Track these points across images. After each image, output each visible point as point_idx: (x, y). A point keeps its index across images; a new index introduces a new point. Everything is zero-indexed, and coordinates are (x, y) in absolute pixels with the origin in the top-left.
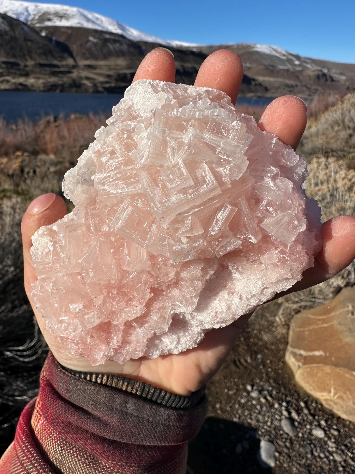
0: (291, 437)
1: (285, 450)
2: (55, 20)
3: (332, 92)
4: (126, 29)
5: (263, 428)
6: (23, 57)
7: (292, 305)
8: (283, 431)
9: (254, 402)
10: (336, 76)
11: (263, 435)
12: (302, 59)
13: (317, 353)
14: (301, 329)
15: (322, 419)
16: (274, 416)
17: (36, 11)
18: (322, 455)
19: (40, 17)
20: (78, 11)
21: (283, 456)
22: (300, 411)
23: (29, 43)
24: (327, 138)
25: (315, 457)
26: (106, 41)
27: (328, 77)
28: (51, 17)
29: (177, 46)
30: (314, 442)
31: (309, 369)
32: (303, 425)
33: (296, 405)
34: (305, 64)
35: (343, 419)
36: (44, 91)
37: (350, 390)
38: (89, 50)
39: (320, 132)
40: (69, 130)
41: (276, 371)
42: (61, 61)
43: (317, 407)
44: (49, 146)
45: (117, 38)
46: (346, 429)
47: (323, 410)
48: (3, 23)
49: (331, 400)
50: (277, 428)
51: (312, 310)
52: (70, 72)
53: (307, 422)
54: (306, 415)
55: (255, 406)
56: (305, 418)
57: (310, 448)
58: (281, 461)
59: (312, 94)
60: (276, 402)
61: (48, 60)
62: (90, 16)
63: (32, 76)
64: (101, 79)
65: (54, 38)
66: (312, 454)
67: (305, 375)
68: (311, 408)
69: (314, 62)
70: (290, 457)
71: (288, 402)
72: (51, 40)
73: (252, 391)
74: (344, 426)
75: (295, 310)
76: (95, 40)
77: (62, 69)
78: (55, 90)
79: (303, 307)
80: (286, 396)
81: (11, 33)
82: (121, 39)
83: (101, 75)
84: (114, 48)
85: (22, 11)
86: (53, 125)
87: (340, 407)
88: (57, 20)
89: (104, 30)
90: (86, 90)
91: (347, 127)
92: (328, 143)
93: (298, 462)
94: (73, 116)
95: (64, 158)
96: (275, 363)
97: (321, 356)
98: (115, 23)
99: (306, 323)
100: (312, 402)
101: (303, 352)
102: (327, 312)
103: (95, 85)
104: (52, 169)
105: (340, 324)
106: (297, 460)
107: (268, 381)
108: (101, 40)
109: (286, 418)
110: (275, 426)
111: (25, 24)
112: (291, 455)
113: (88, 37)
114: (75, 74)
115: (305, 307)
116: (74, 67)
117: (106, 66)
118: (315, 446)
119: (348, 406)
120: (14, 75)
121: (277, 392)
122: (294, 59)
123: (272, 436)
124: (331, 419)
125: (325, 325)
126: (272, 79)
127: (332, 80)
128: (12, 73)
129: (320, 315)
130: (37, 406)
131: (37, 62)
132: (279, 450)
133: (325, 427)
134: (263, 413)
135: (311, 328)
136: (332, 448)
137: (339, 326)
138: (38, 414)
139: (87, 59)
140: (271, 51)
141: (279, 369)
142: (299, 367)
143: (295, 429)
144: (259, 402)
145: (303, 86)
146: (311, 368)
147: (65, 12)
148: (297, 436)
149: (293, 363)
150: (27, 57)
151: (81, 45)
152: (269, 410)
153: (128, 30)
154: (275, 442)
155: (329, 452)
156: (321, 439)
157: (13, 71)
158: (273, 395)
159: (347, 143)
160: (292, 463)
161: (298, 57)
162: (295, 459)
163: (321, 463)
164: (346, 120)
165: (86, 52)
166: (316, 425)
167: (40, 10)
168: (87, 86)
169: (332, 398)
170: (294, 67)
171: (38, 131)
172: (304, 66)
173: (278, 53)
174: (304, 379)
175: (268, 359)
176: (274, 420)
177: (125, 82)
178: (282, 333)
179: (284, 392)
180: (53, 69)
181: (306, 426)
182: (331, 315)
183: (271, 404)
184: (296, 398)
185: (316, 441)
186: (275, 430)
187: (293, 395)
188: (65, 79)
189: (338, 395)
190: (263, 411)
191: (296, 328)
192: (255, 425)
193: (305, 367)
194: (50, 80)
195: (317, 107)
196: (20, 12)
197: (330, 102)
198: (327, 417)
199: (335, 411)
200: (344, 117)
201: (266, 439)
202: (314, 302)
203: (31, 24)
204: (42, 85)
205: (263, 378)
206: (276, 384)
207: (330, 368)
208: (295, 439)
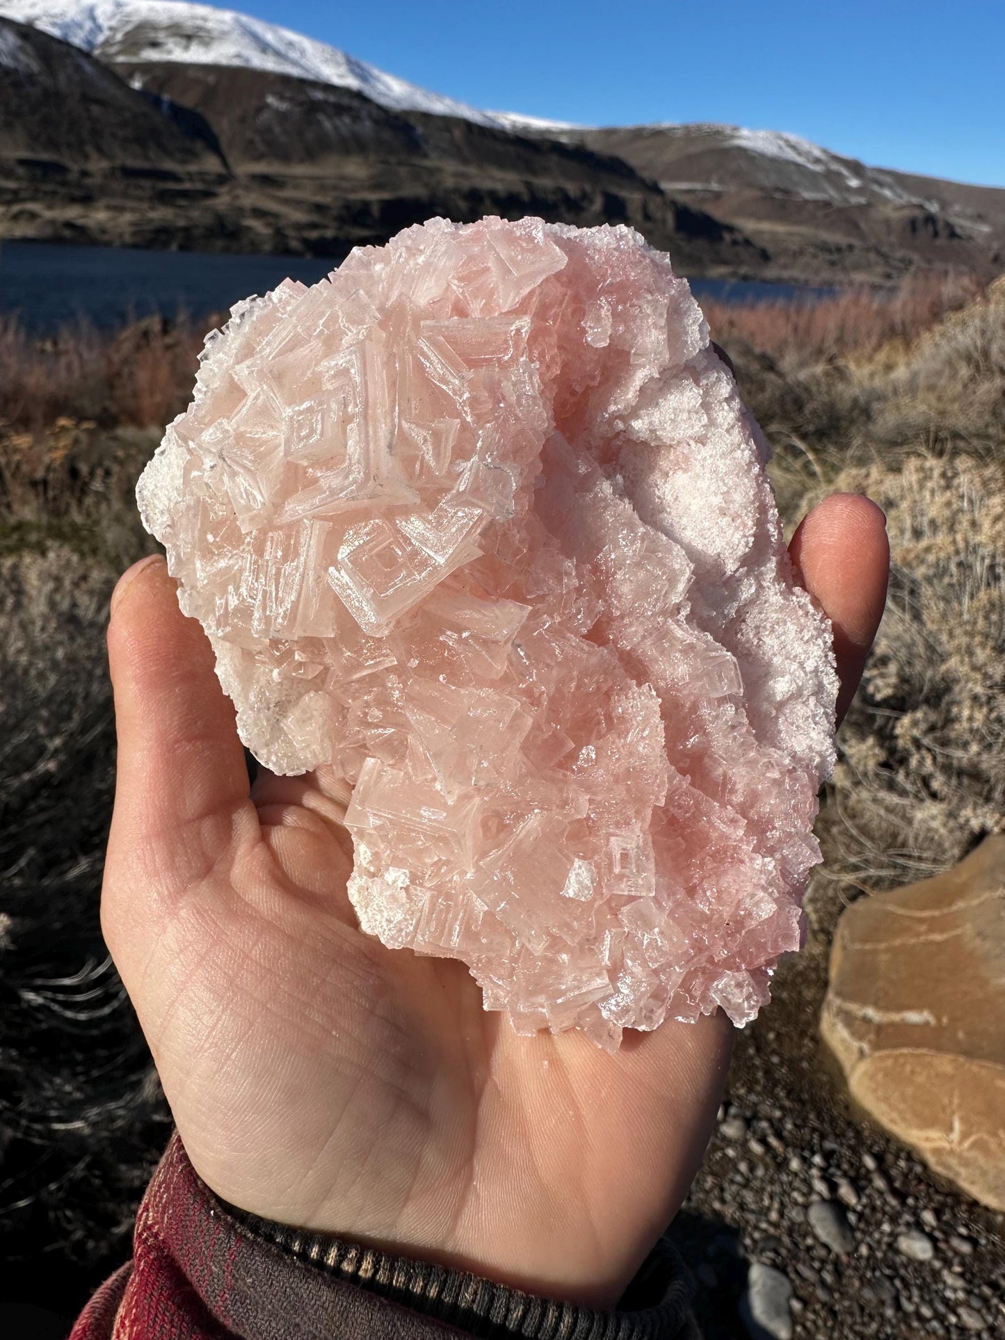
0: (838, 1256)
1: (821, 1294)
2: (170, 45)
3: (951, 268)
4: (370, 75)
5: (756, 1228)
6: (79, 148)
7: (841, 876)
8: (815, 1237)
9: (731, 1152)
10: (963, 224)
11: (758, 1248)
12: (870, 174)
13: (913, 1017)
14: (868, 947)
15: (925, 1208)
16: (789, 1195)
17: (118, 17)
18: (926, 1312)
19: (127, 34)
20: (237, 21)
21: (815, 1312)
22: (863, 1183)
23: (96, 110)
24: (939, 399)
25: (905, 1317)
26: (313, 107)
27: (940, 225)
28: (161, 36)
29: (514, 126)
30: (902, 1272)
31: (890, 1062)
32: (873, 1221)
33: (852, 1165)
34: (876, 188)
35: (987, 1209)
36: (135, 246)
38: (266, 131)
39: (922, 381)
41: (792, 1064)
42: (183, 162)
43: (911, 1170)
44: (147, 403)
45: (346, 101)
46: (996, 1238)
47: (927, 1178)
48: (21, 48)
49: (952, 1152)
50: (796, 1227)
51: (899, 892)
52: (209, 194)
53: (884, 1213)
54: (881, 1193)
55: (733, 1163)
56: (878, 1203)
57: (891, 1288)
58: (809, 1324)
59: (894, 273)
60: (795, 1155)
61: (146, 158)
62: (269, 37)
63: (103, 202)
64: (299, 216)
65: (166, 97)
66: (898, 1307)
67: (880, 1076)
68: (894, 1172)
69: (902, 180)
70: (833, 1313)
71: (828, 1156)
72: (157, 102)
73: (724, 1120)
74: (990, 1228)
75: (847, 889)
76: (283, 106)
77: (187, 186)
78: (166, 245)
79: (871, 882)
80: (823, 1137)
81: (45, 80)
82: (355, 103)
83: (296, 203)
84: (336, 128)
85: (78, 18)
86: (157, 344)
87: (978, 1172)
88: (176, 45)
89: (311, 77)
90: (255, 247)
91: (995, 368)
92: (942, 413)
93: (857, 1328)
94: (214, 319)
96: (791, 1039)
97: (927, 1024)
98: (341, 59)
99: (881, 927)
100: (897, 1157)
101: (871, 1012)
102: (945, 897)
103: (279, 233)
105: (979, 934)
106: (855, 1323)
107: (769, 1092)
108: (301, 104)
109: (823, 1200)
110: (793, 1223)
111: (87, 55)
112: (837, 1307)
113: (262, 97)
114: (222, 201)
115: (877, 883)
116: (223, 179)
117: (312, 178)
118: (906, 1285)
119: (1001, 1171)
120: (51, 199)
121: (795, 1125)
122: (845, 172)
123: (784, 1252)
124: (952, 1208)
125: (938, 937)
126: (781, 228)
127: (953, 235)
128: (45, 193)
129: (923, 908)
131: (118, 162)
132: (802, 1293)
133: (933, 1228)
134: (756, 1184)
135: (897, 942)
136: (955, 1290)
137: (978, 941)
139: (259, 158)
140: (780, 148)
141: (801, 1059)
142: (862, 1053)
143: (849, 1234)
144: (746, 1153)
145: (868, 250)
146: (896, 1058)
147: (200, 23)
148: (854, 1254)
149: (843, 1041)
150: (90, 149)
151: (243, 120)
152: (776, 1177)
153: (377, 79)
154: (790, 1269)
155: (945, 1302)
156: (922, 1263)
157: (49, 187)
158: (785, 1134)
159: (995, 414)
160: (841, 1332)
161: (856, 168)
162: (849, 1320)
163: (922, 1333)
164: (994, 349)
165: (257, 138)
166: (908, 1224)
167: (128, 15)
168: (258, 234)
169: (955, 1146)
170: (847, 195)
171: (116, 358)
172: (873, 194)
173: (800, 154)
174: (875, 1091)
175: (771, 1029)
176: (789, 1206)
177: (363, 225)
178: (811, 954)
179: (816, 1124)
180: (162, 185)
181: (879, 1224)
182: (954, 908)
183: (779, 1160)
184: (852, 1142)
185: (910, 1269)
186: (790, 1235)
187: (843, 1135)
188: (195, 214)
189: (972, 1139)
190: (756, 1178)
191: (853, 940)
192: (733, 1219)
193: (878, 1054)
194: (153, 215)
195: (910, 308)
196: (73, 21)
197: (945, 298)
198: (939, 1202)
199: (964, 1184)
200: (990, 341)
201: (764, 1259)
202: (904, 868)
203: (103, 54)
204: (130, 229)
205: (757, 1082)
206: (793, 1100)
207: (953, 1061)
208: (849, 1262)
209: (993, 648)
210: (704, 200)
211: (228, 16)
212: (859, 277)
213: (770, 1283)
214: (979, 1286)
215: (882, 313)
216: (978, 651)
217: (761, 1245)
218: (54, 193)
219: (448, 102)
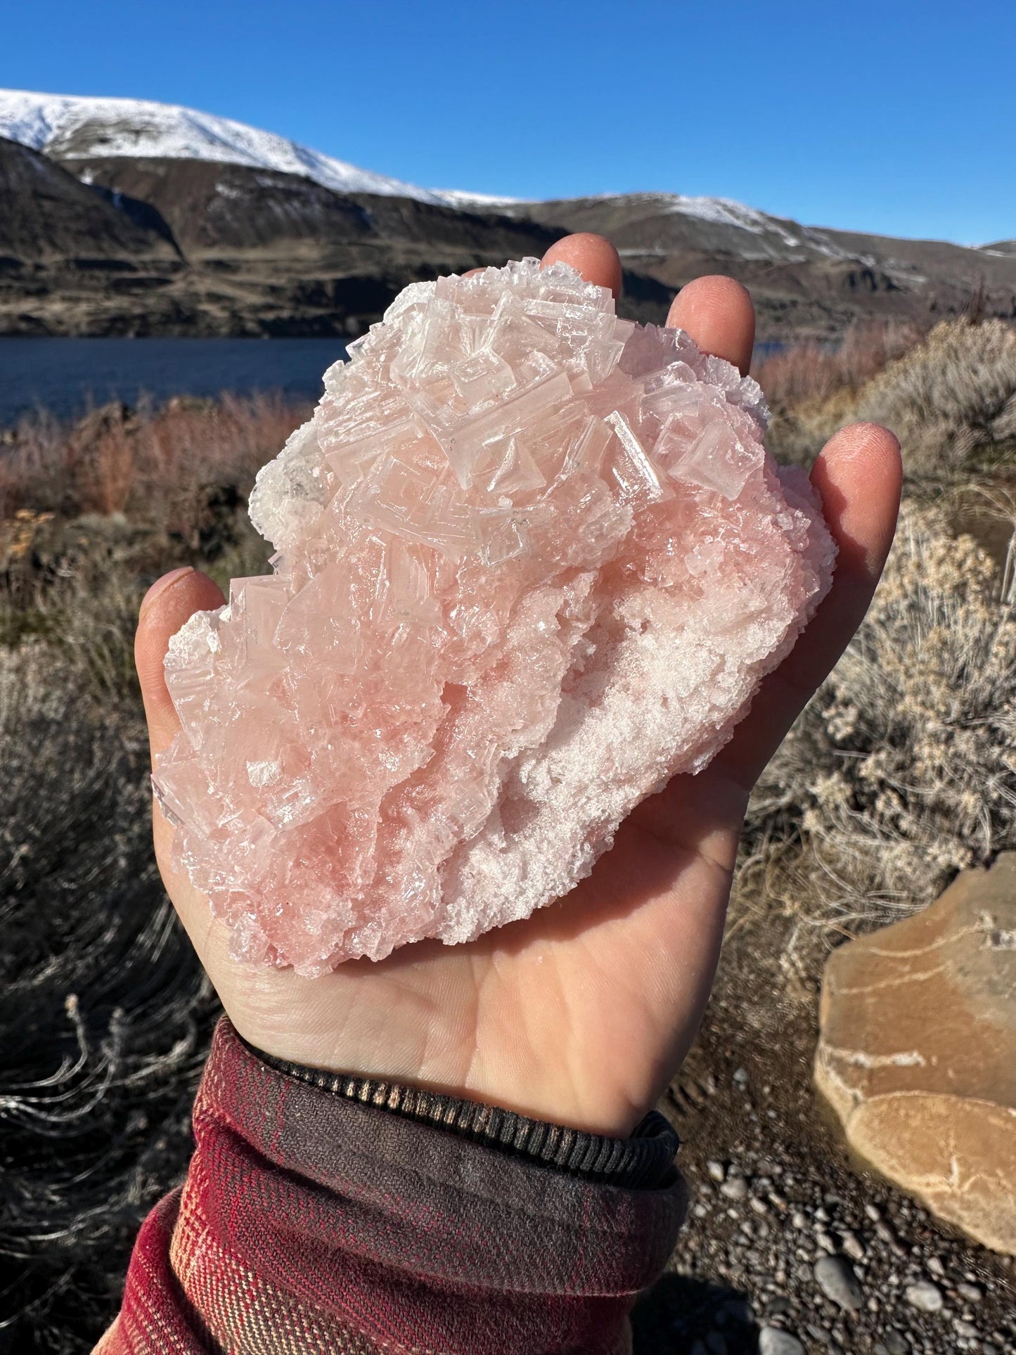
0: (847, 1313)
2: (120, 141)
3: (890, 318)
4: (318, 161)
5: (764, 1290)
6: (32, 243)
7: (824, 922)
8: (824, 1296)
9: (733, 1213)
10: (899, 276)
11: (766, 1312)
12: (806, 233)
13: (904, 1059)
14: (854, 991)
15: (931, 1256)
16: (795, 1254)
17: (66, 116)
19: (76, 131)
20: (184, 115)
22: (867, 1235)
23: (48, 205)
26: (263, 194)
27: (878, 278)
28: (109, 132)
29: (460, 203)
30: (913, 1324)
31: (884, 1107)
32: (881, 1273)
33: (855, 1216)
34: (813, 246)
35: (992, 1252)
36: (92, 335)
37: (1004, 1164)
38: (218, 218)
40: (165, 442)
41: (789, 1118)
42: (137, 252)
43: (914, 1217)
44: (110, 489)
45: (294, 186)
46: (1004, 1282)
47: (931, 1225)
49: (953, 1196)
50: (804, 1286)
51: (881, 933)
52: (164, 282)
53: (891, 1265)
54: (885, 1243)
55: (735, 1226)
56: (884, 1254)
57: (903, 1342)
59: (837, 325)
60: (798, 1210)
61: (101, 249)
62: (216, 129)
63: (58, 294)
64: (254, 299)
65: (117, 190)
67: (876, 1123)
68: (897, 1221)
69: (837, 238)
71: (830, 1209)
72: (108, 195)
73: (725, 1181)
74: (997, 1272)
75: (832, 934)
76: (234, 194)
77: (142, 274)
78: (122, 333)
79: (853, 927)
80: (824, 1190)
82: (304, 188)
83: (252, 286)
84: (287, 213)
85: (27, 119)
86: (118, 430)
87: (980, 1214)
88: (125, 140)
89: (259, 165)
90: (212, 331)
91: (939, 414)
94: (174, 403)
95: (152, 522)
96: (787, 1091)
97: (917, 1064)
98: (288, 147)
99: (865, 971)
100: (900, 1205)
101: (862, 1058)
102: (925, 935)
103: (235, 315)
104: (119, 554)
105: (961, 970)
107: (768, 1148)
108: (251, 191)
109: (829, 1255)
110: (801, 1282)
111: (37, 154)
113: (213, 186)
114: (177, 288)
115: (860, 926)
116: (176, 267)
117: (265, 261)
118: (918, 1339)
119: (1003, 1211)
120: (6, 293)
121: (795, 1179)
122: (782, 232)
123: (793, 1313)
124: (958, 1254)
125: (921, 976)
127: (891, 287)
128: (2, 288)
129: (905, 948)
130: (186, 1207)
131: (72, 255)
133: (939, 1276)
134: (760, 1244)
135: (882, 985)
136: (967, 1339)
137: (960, 978)
138: (188, 1229)
139: (212, 244)
140: (718, 212)
141: (798, 1112)
142: (856, 1101)
143: (857, 1290)
144: (748, 1213)
145: (811, 305)
146: (890, 1102)
147: (147, 118)
148: (863, 1309)
149: (837, 1089)
150: (42, 243)
151: (194, 208)
152: (780, 1235)
153: (325, 164)
154: (800, 1331)
156: (932, 1314)
157: (4, 282)
158: (787, 1189)
159: (942, 456)
161: (793, 228)
164: (936, 395)
165: (209, 226)
166: (915, 1275)
167: (76, 114)
168: (214, 318)
169: (955, 1188)
170: (785, 254)
171: (76, 446)
172: (812, 252)
173: (738, 217)
174: (872, 1139)
175: (765, 1083)
176: (796, 1264)
177: (318, 305)
178: (801, 1003)
179: (817, 1178)
180: (117, 275)
181: (886, 1277)
182: (935, 946)
183: (782, 1217)
184: (854, 1193)
185: (921, 1321)
186: (798, 1296)
187: (845, 1187)
188: (151, 301)
189: (973, 1179)
190: (760, 1238)
191: (839, 986)
192: (739, 1282)
193: (871, 1100)
194: (109, 304)
195: (855, 359)
196: (22, 121)
197: (888, 347)
198: (945, 1249)
199: (968, 1229)
200: (931, 387)
201: (774, 1323)
202: (885, 909)
203: (53, 152)
204: (86, 319)
205: (756, 1139)
206: (792, 1155)
207: (947, 1101)
208: (859, 1320)
209: (948, 686)
210: (649, 265)
211: (175, 111)
212: (804, 331)
213: (781, 1347)
214: (991, 1334)
215: (828, 364)
216: (934, 689)
217: (769, 1308)
218: (9, 287)
219: (395, 183)
